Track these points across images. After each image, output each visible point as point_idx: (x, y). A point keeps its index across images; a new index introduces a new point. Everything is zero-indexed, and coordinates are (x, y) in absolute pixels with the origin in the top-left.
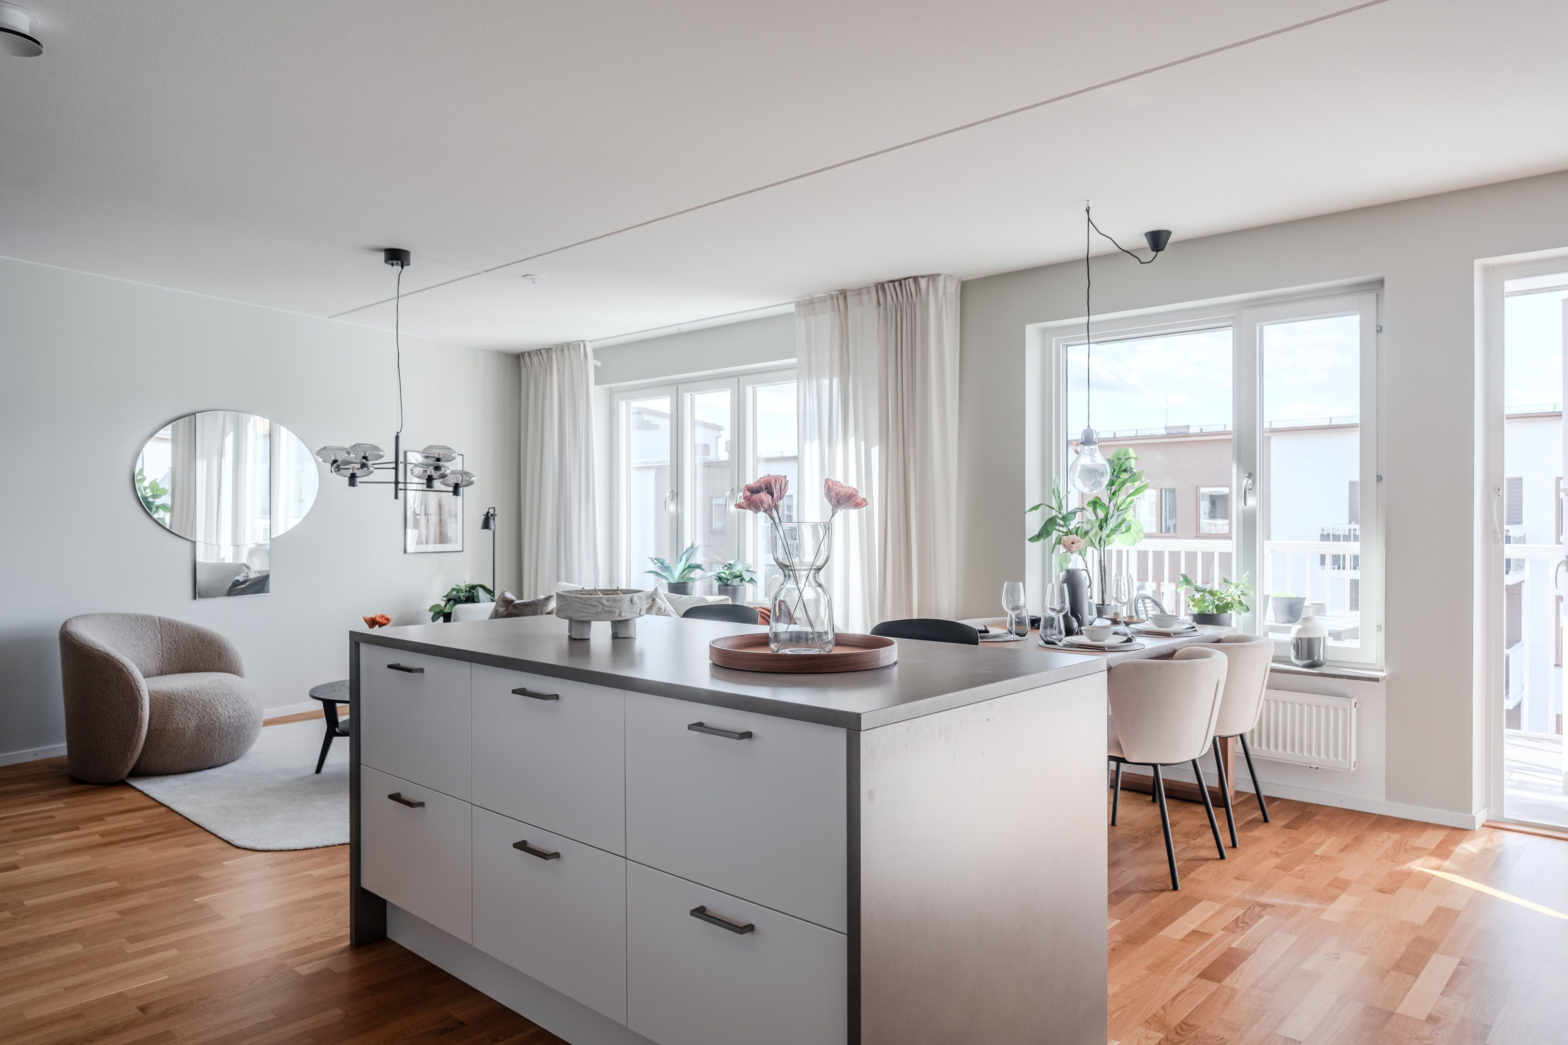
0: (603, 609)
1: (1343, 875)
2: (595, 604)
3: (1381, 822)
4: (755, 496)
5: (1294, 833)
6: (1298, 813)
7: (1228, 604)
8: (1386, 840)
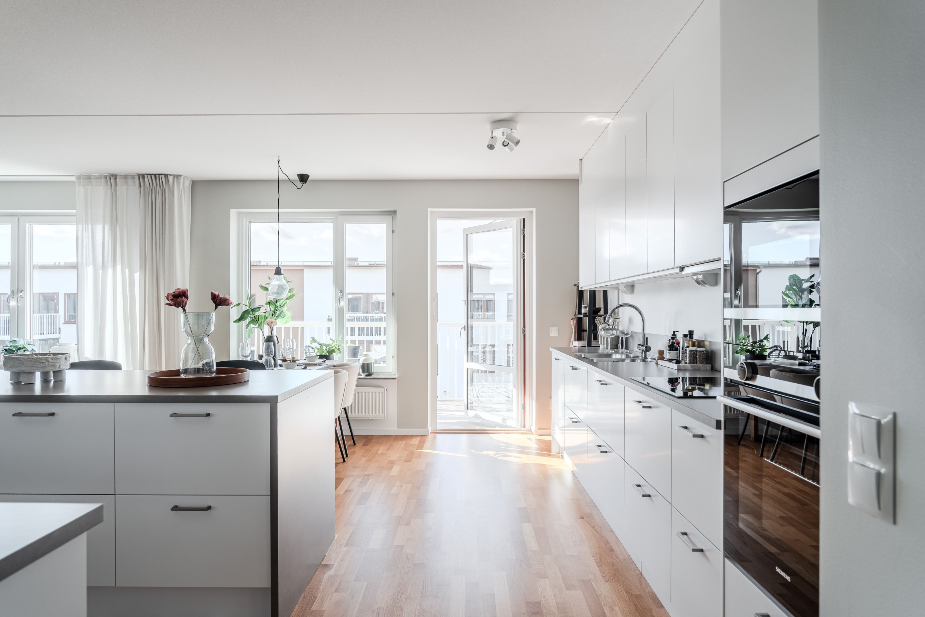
0: (48, 364)
1: (391, 459)
2: (43, 362)
3: (397, 438)
4: (179, 299)
5: (367, 447)
6: (365, 440)
7: (333, 350)
8: (401, 444)
